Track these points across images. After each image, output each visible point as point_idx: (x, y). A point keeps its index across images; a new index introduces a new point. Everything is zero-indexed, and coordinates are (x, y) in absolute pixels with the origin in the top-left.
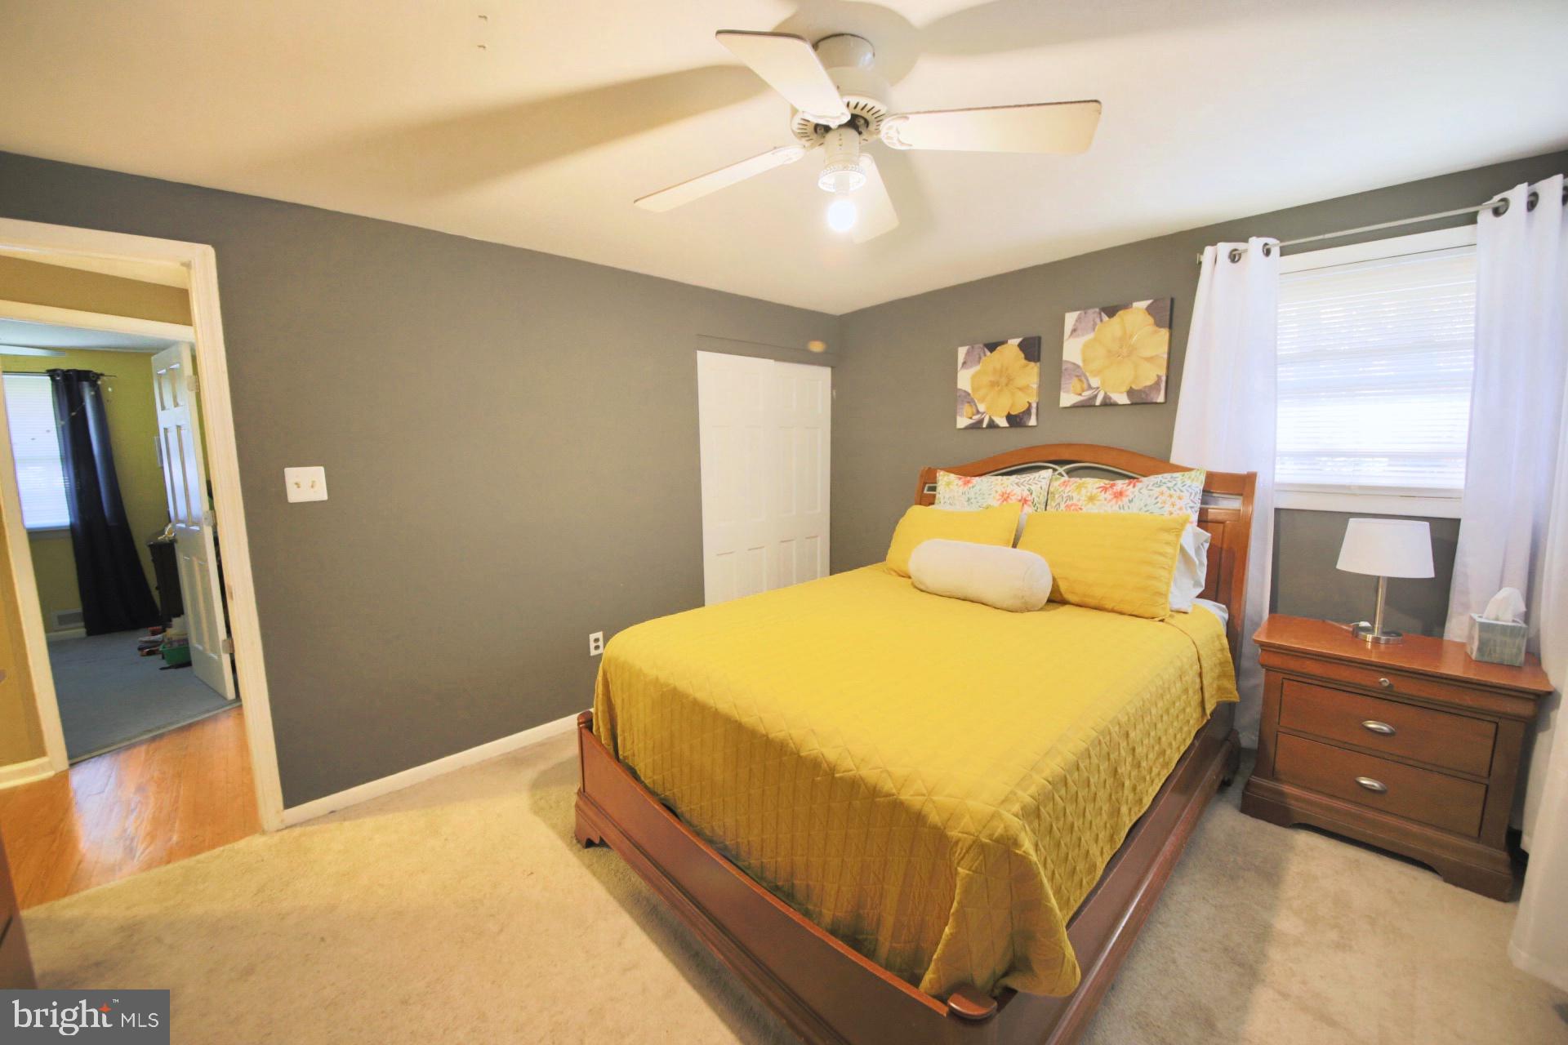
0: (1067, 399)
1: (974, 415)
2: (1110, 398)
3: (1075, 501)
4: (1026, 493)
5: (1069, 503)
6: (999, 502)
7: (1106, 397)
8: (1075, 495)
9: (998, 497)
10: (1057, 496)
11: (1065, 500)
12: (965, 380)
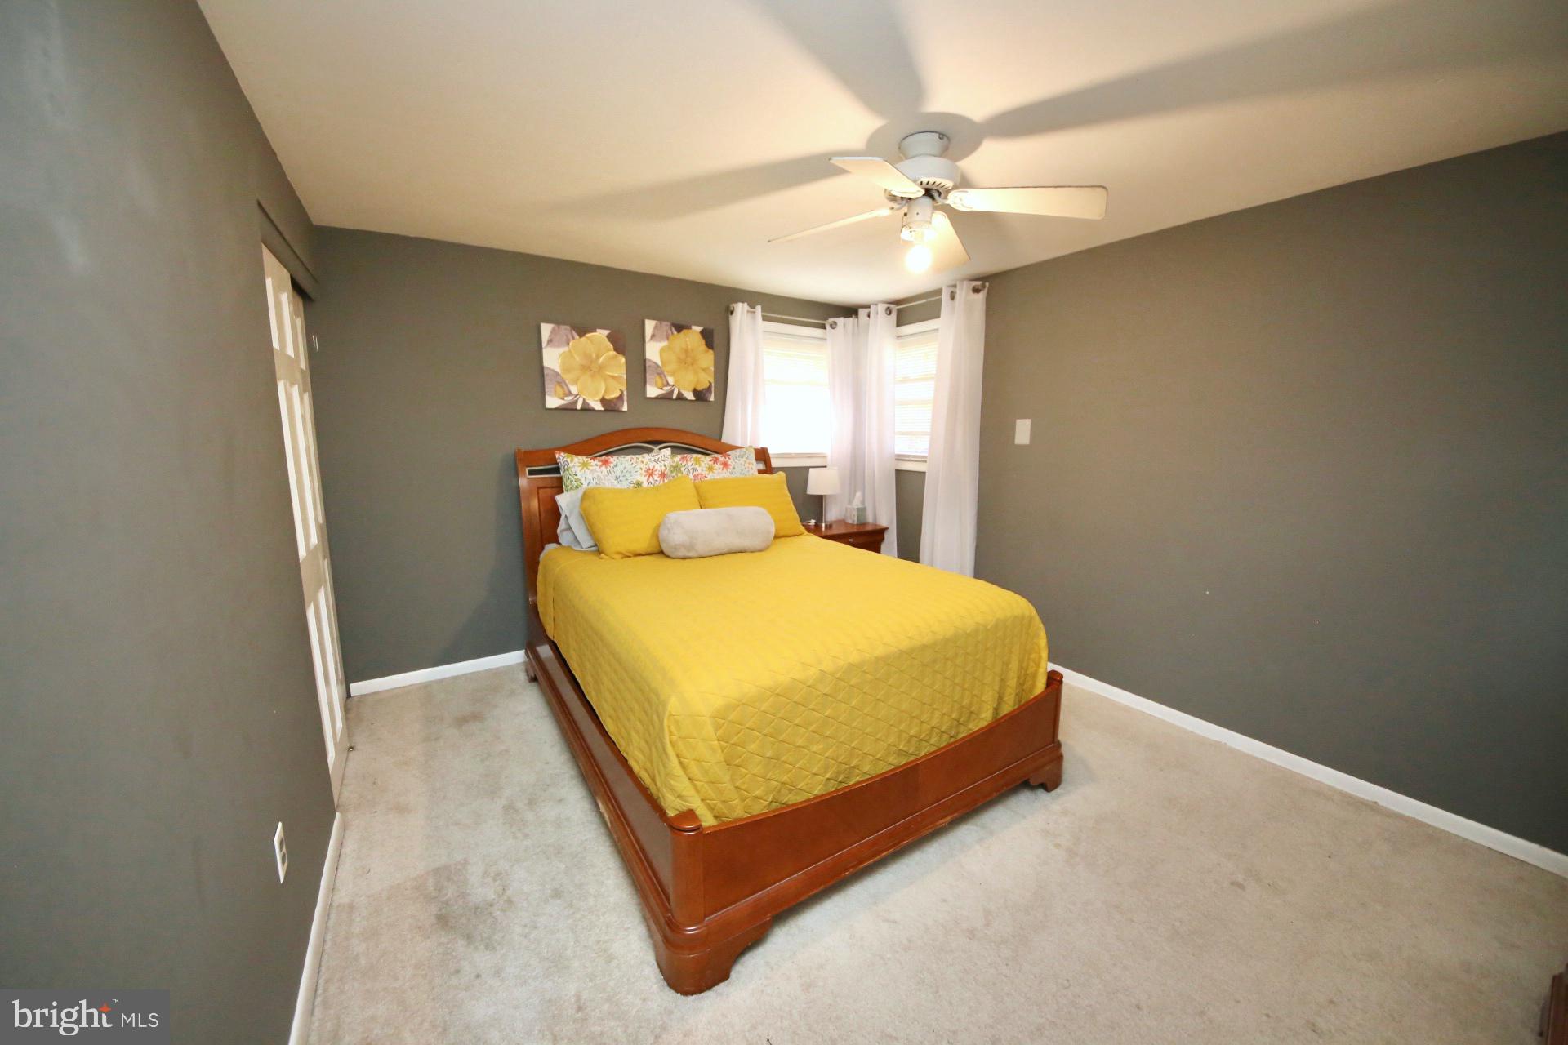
0: (652, 391)
1: (567, 396)
2: (682, 395)
3: (700, 471)
4: (663, 468)
5: (695, 473)
6: (646, 478)
7: (680, 393)
8: (697, 466)
9: (645, 474)
10: (682, 469)
11: (691, 471)
12: (552, 358)
